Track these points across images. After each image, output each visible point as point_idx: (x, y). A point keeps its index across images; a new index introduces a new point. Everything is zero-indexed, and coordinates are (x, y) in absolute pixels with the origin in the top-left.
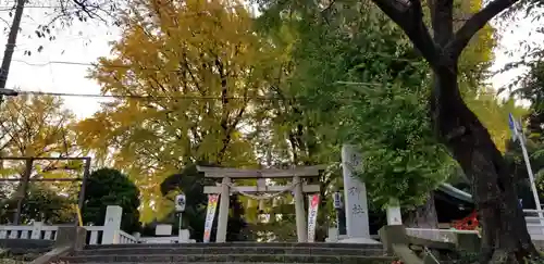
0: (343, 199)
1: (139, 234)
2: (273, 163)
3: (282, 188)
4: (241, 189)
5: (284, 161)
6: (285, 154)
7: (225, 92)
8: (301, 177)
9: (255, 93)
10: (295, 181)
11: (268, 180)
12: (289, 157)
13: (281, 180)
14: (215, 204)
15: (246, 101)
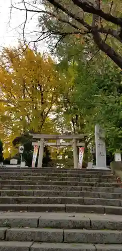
0: (95, 150)
1: (2, 163)
2: (64, 132)
3: (68, 144)
4: (49, 144)
5: (69, 132)
6: (69, 128)
7: (42, 99)
8: (76, 139)
9: (57, 100)
10: (74, 141)
11: (61, 140)
12: (71, 130)
13: (68, 140)
14: (37, 151)
15: (52, 103)
